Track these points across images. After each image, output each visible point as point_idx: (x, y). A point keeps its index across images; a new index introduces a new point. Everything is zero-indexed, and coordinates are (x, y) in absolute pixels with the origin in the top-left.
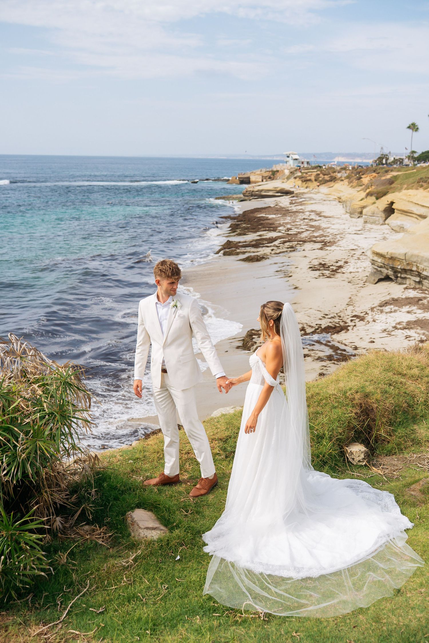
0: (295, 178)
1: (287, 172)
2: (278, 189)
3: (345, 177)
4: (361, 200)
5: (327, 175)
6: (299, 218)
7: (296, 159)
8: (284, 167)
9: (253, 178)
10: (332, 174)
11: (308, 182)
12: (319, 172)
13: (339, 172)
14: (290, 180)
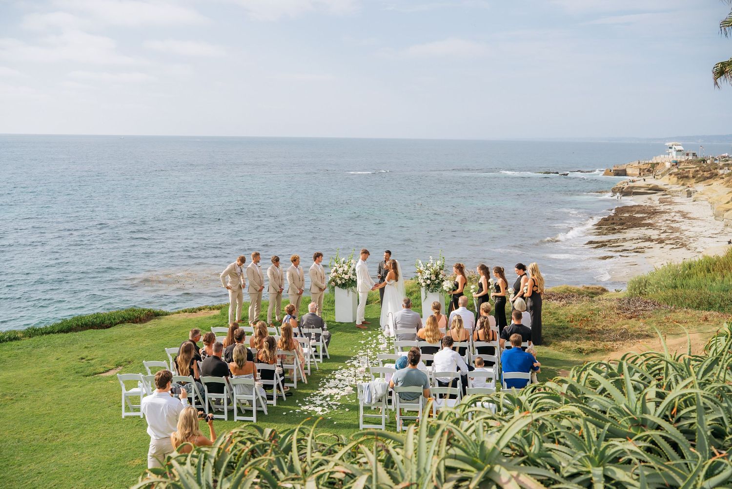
0: (671, 174)
1: (668, 165)
2: (651, 186)
3: (726, 175)
4: (728, 203)
5: (707, 171)
6: (662, 218)
7: (680, 151)
8: (665, 159)
9: (629, 171)
10: (713, 171)
11: (684, 179)
12: (698, 168)
13: (721, 169)
14: (665, 177)
